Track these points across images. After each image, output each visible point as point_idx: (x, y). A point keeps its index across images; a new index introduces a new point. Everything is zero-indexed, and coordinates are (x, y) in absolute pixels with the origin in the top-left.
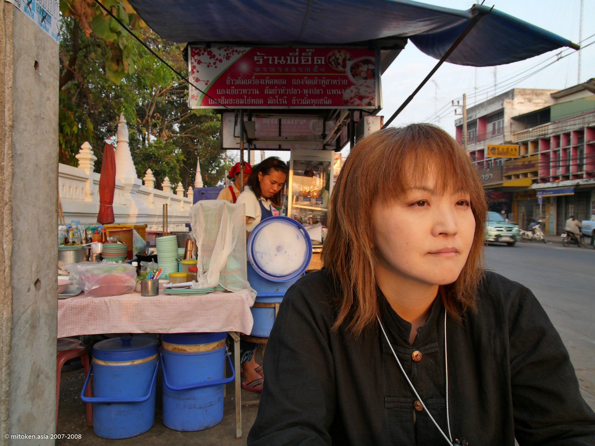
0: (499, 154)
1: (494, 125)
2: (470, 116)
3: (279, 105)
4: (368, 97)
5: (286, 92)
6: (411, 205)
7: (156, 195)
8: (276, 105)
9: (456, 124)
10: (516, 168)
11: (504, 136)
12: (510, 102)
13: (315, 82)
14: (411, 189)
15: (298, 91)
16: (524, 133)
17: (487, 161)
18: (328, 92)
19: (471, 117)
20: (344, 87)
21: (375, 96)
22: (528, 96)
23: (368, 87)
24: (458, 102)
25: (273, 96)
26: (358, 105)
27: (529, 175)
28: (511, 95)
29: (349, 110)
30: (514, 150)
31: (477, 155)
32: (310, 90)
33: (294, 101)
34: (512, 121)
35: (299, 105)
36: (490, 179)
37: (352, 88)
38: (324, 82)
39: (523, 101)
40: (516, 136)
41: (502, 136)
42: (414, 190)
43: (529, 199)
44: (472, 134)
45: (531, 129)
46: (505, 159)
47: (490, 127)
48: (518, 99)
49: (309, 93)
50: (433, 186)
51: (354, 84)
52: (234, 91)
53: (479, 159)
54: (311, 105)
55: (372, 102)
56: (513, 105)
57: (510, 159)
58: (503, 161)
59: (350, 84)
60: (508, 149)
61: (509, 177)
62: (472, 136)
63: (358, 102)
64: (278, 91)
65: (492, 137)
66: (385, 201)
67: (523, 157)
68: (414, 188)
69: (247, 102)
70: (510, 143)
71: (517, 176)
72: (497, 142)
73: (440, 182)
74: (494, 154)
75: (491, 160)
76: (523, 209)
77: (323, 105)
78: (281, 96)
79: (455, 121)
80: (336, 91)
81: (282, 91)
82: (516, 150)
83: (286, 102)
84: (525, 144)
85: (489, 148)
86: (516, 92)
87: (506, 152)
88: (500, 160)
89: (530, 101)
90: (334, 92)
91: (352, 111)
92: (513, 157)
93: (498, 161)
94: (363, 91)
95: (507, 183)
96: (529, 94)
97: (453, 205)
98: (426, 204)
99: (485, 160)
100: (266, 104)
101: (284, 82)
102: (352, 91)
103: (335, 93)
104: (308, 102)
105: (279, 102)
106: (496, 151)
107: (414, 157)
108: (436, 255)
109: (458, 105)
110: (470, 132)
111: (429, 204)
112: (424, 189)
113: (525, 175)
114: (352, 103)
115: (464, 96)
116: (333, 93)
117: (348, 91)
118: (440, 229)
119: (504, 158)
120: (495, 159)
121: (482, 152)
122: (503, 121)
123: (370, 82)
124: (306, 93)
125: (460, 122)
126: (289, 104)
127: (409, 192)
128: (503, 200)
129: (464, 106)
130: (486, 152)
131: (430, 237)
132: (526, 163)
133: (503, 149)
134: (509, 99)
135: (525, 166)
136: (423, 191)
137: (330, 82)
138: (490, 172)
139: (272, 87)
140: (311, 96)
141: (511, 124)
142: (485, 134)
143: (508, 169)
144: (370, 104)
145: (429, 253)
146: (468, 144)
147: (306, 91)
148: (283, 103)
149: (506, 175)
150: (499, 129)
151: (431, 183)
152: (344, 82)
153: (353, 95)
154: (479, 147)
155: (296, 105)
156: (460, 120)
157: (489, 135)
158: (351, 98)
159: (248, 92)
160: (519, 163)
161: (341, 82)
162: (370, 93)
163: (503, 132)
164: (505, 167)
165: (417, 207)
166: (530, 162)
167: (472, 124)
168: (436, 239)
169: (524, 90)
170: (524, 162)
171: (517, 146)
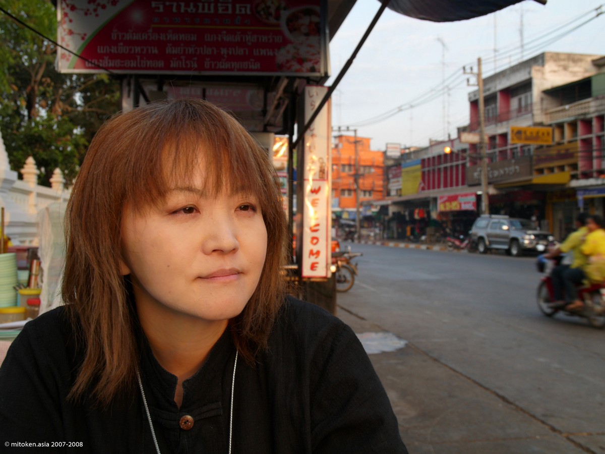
0: (527, 139)
1: (520, 100)
2: (487, 87)
3: (186, 69)
4: (310, 60)
5: (196, 51)
6: (174, 212)
7: (39, 195)
8: (182, 69)
9: (470, 98)
10: (550, 158)
11: (533, 115)
12: (539, 71)
13: (238, 39)
14: (170, 190)
15: (213, 51)
16: (559, 111)
17: (511, 149)
18: (256, 52)
19: (489, 90)
20: (278, 46)
21: (320, 58)
22: (562, 63)
23: (310, 46)
24: (471, 69)
25: (178, 57)
26: (297, 71)
27: (567, 169)
28: (540, 61)
29: (288, 77)
30: (546, 134)
31: (498, 141)
32: (230, 49)
33: (207, 64)
34: (543, 96)
35: (215, 70)
36: (516, 174)
37: (289, 47)
38: (250, 39)
39: (556, 68)
40: (548, 116)
41: (530, 115)
42: (174, 192)
43: (567, 200)
44: (491, 111)
45: (567, 107)
46: (535, 146)
47: (514, 103)
48: (549, 66)
49: (228, 54)
50: (201, 186)
51: (291, 43)
52: (123, 49)
53: (501, 146)
54: (231, 70)
55: (316, 67)
56: (543, 73)
57: (541, 147)
58: (532, 148)
59: (286, 42)
60: (538, 133)
61: (541, 171)
62: (491, 115)
63: (296, 66)
64: (184, 50)
65: (517, 117)
66: (138, 208)
67: (559, 144)
68: (175, 189)
69: (140, 64)
70: (541, 124)
71: (551, 170)
72: (524, 123)
73: (212, 180)
74: (520, 139)
75: (516, 148)
76: (560, 215)
77: (248, 70)
78: (189, 57)
79: (469, 94)
80: (267, 52)
81: (191, 50)
82: (548, 134)
83: (196, 66)
84: (560, 126)
85: (512, 131)
86: (547, 57)
87: (536, 137)
88: (528, 147)
89: (565, 68)
90: (263, 52)
91: (292, 79)
92: (545, 144)
93: (526, 148)
94: (303, 52)
95: (538, 179)
96: (564, 60)
97: (233, 211)
98: (195, 211)
99: (509, 147)
100: (167, 67)
101: (194, 38)
102: (288, 52)
103: (265, 54)
104: (227, 65)
105: (186, 65)
106: (523, 136)
107: (174, 146)
108: (208, 280)
109: (472, 73)
110: (488, 110)
111: (198, 211)
112: (190, 189)
113: (562, 168)
114: (289, 68)
115: (479, 60)
116: (261, 54)
117: (283, 51)
118: (212, 245)
119: (533, 145)
120: (522, 147)
121: (504, 136)
122: (531, 95)
123: (313, 39)
124: (224, 54)
125: (475, 96)
126: (201, 68)
127: (168, 195)
128: (535, 202)
129: (479, 74)
130: (509, 137)
131: (201, 256)
132: (563, 152)
133: (531, 133)
134: (538, 65)
135: (561, 156)
136: (187, 193)
137: (258, 39)
138: (516, 164)
139: (176, 44)
140: (231, 58)
141: (542, 99)
142: (508, 112)
143: (540, 160)
144: (313, 70)
145: (200, 278)
146: (486, 126)
147: (224, 51)
148: (193, 66)
149: (537, 167)
150: (526, 106)
151: (198, 181)
152: (278, 39)
153: (289, 57)
154: (500, 129)
155: (210, 69)
156: (475, 93)
157: (514, 114)
158: (288, 61)
159: (142, 50)
160: (553, 152)
161: (273, 39)
162: (313, 55)
163: (531, 111)
164: (535, 158)
165: (182, 216)
166: (567, 150)
167: (490, 99)
168: (208, 258)
169: (557, 54)
170: (559, 151)
171: (550, 129)
